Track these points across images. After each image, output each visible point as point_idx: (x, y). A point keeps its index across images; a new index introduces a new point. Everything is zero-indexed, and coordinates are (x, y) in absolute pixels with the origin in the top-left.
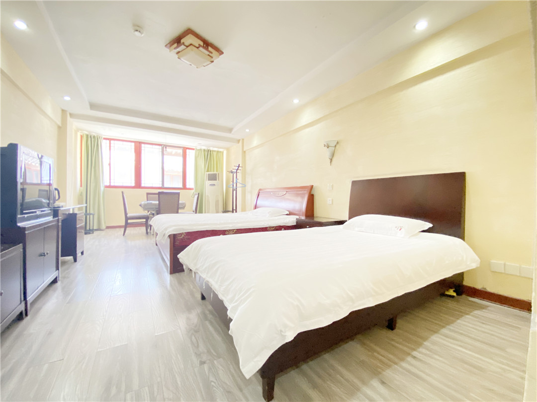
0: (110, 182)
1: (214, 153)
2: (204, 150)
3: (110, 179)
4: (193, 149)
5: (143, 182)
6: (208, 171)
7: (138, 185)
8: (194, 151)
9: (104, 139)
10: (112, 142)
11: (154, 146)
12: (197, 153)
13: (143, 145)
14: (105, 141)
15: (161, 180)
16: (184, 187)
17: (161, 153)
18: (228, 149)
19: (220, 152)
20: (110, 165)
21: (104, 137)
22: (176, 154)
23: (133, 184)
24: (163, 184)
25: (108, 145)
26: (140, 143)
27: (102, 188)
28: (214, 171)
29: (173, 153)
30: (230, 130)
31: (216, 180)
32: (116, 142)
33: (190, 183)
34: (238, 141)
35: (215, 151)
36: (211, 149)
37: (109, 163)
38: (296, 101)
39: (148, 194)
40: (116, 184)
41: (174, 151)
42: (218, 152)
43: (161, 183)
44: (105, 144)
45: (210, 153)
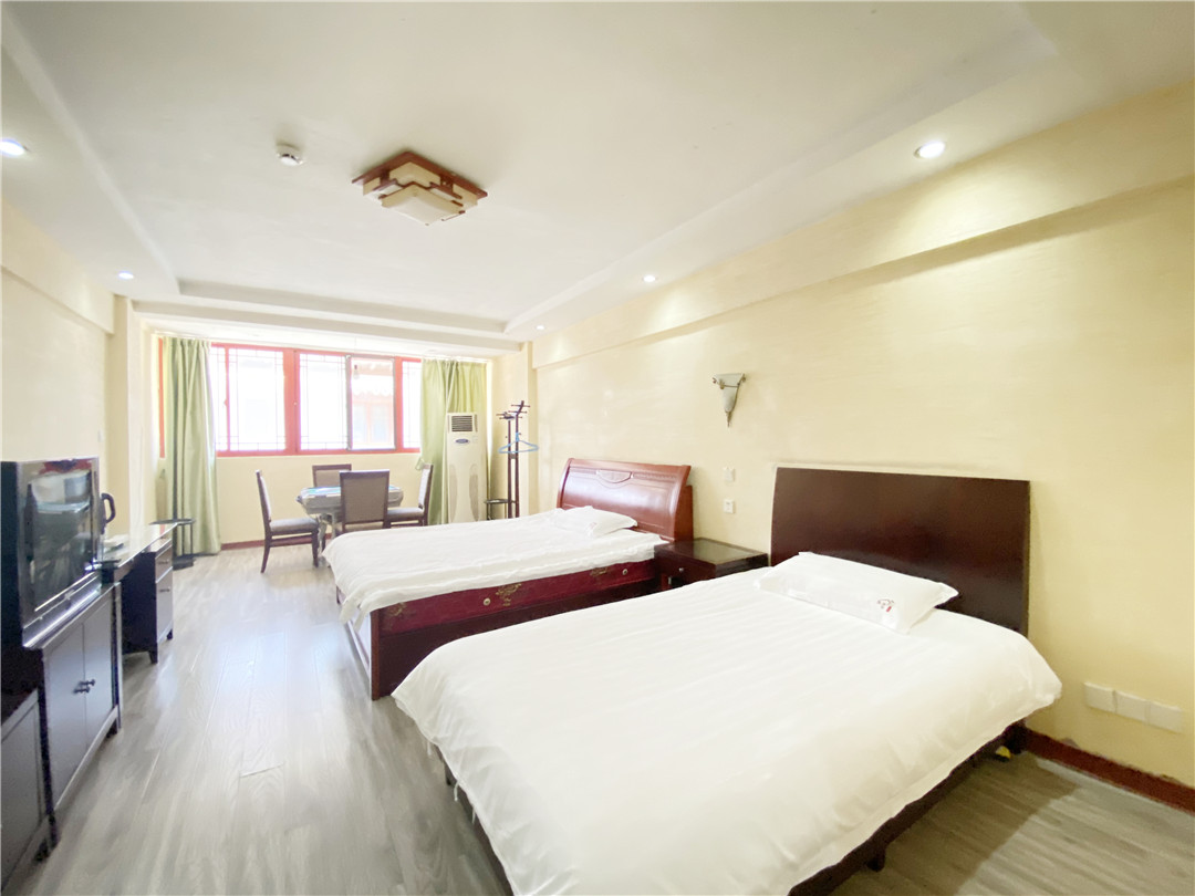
0: (229, 443)
1: (465, 367)
2: (443, 363)
3: (229, 437)
4: (418, 361)
5: (303, 440)
6: (451, 410)
7: (293, 447)
8: (419, 365)
9: (214, 345)
10: (232, 351)
11: (328, 358)
12: (427, 371)
13: (302, 356)
14: (214, 350)
15: (345, 433)
16: (399, 447)
17: (344, 372)
18: (496, 360)
19: (479, 365)
20: (227, 403)
21: (211, 341)
22: (378, 371)
23: (282, 446)
24: (350, 442)
25: (223, 359)
26: (297, 351)
27: (211, 459)
28: (465, 411)
29: (372, 367)
30: (502, 326)
31: (470, 429)
32: (240, 351)
33: (412, 438)
34: (520, 346)
35: (467, 364)
36: (458, 359)
37: (225, 398)
38: (650, 279)
39: (316, 469)
40: (243, 448)
42: (473, 365)
43: (346, 440)
44: (214, 358)
45: (457, 370)
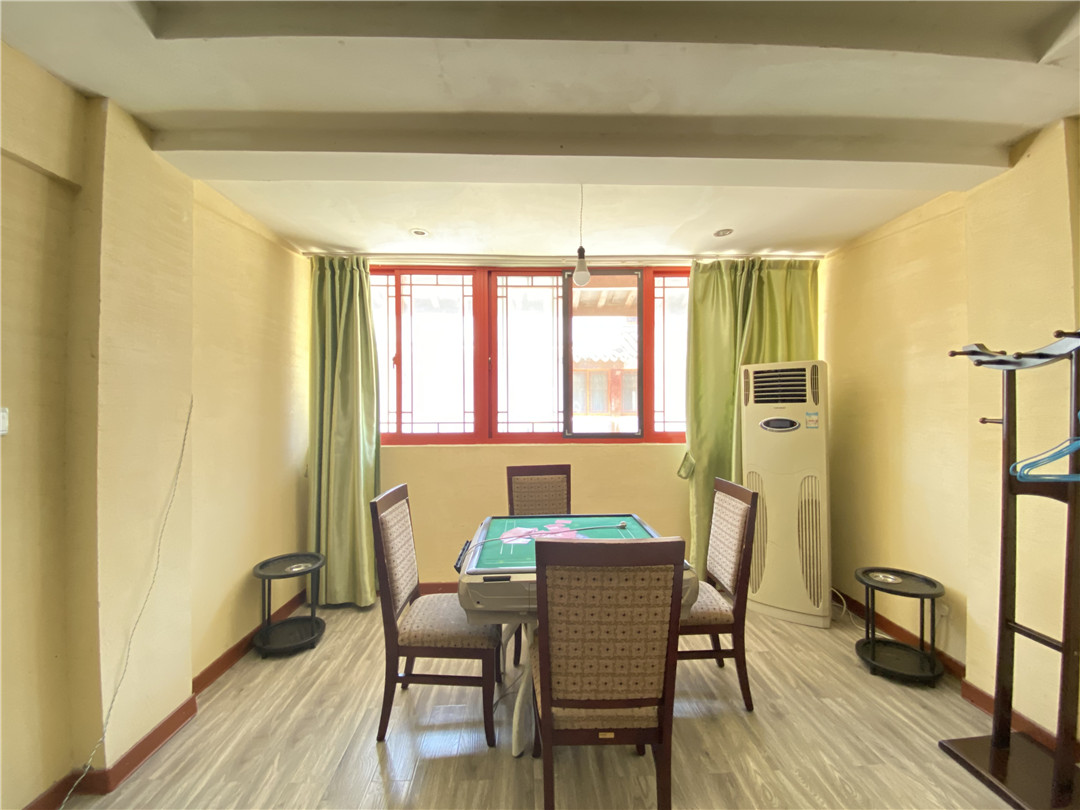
0: (399, 423)
1: (772, 272)
2: (733, 266)
3: (399, 412)
4: (682, 272)
5: (501, 418)
7: (486, 426)
8: (683, 281)
9: (376, 270)
10: (405, 278)
12: (701, 285)
13: (501, 279)
14: (381, 279)
15: (563, 406)
16: (647, 432)
17: (561, 300)
19: (803, 265)
20: (398, 360)
21: (372, 262)
22: (613, 308)
23: (469, 427)
24: (568, 423)
25: (393, 291)
26: (494, 271)
29: (601, 303)
31: (801, 399)
32: (416, 277)
33: (672, 412)
35: (777, 265)
36: (765, 254)
39: (513, 472)
41: (604, 292)
42: (791, 266)
43: (561, 418)
44: (379, 290)
45: (760, 279)
